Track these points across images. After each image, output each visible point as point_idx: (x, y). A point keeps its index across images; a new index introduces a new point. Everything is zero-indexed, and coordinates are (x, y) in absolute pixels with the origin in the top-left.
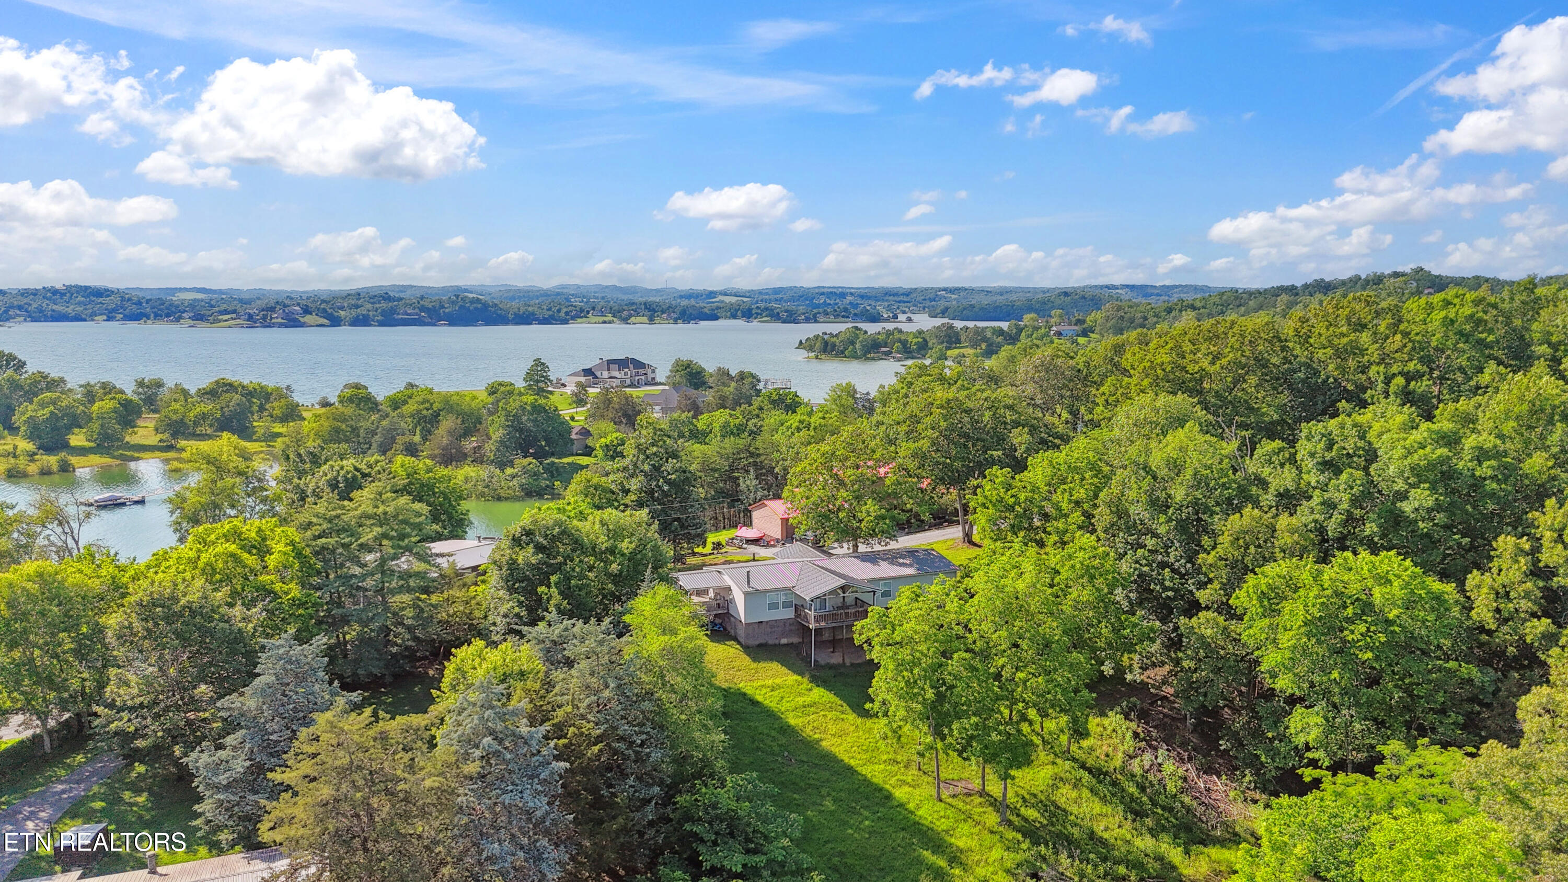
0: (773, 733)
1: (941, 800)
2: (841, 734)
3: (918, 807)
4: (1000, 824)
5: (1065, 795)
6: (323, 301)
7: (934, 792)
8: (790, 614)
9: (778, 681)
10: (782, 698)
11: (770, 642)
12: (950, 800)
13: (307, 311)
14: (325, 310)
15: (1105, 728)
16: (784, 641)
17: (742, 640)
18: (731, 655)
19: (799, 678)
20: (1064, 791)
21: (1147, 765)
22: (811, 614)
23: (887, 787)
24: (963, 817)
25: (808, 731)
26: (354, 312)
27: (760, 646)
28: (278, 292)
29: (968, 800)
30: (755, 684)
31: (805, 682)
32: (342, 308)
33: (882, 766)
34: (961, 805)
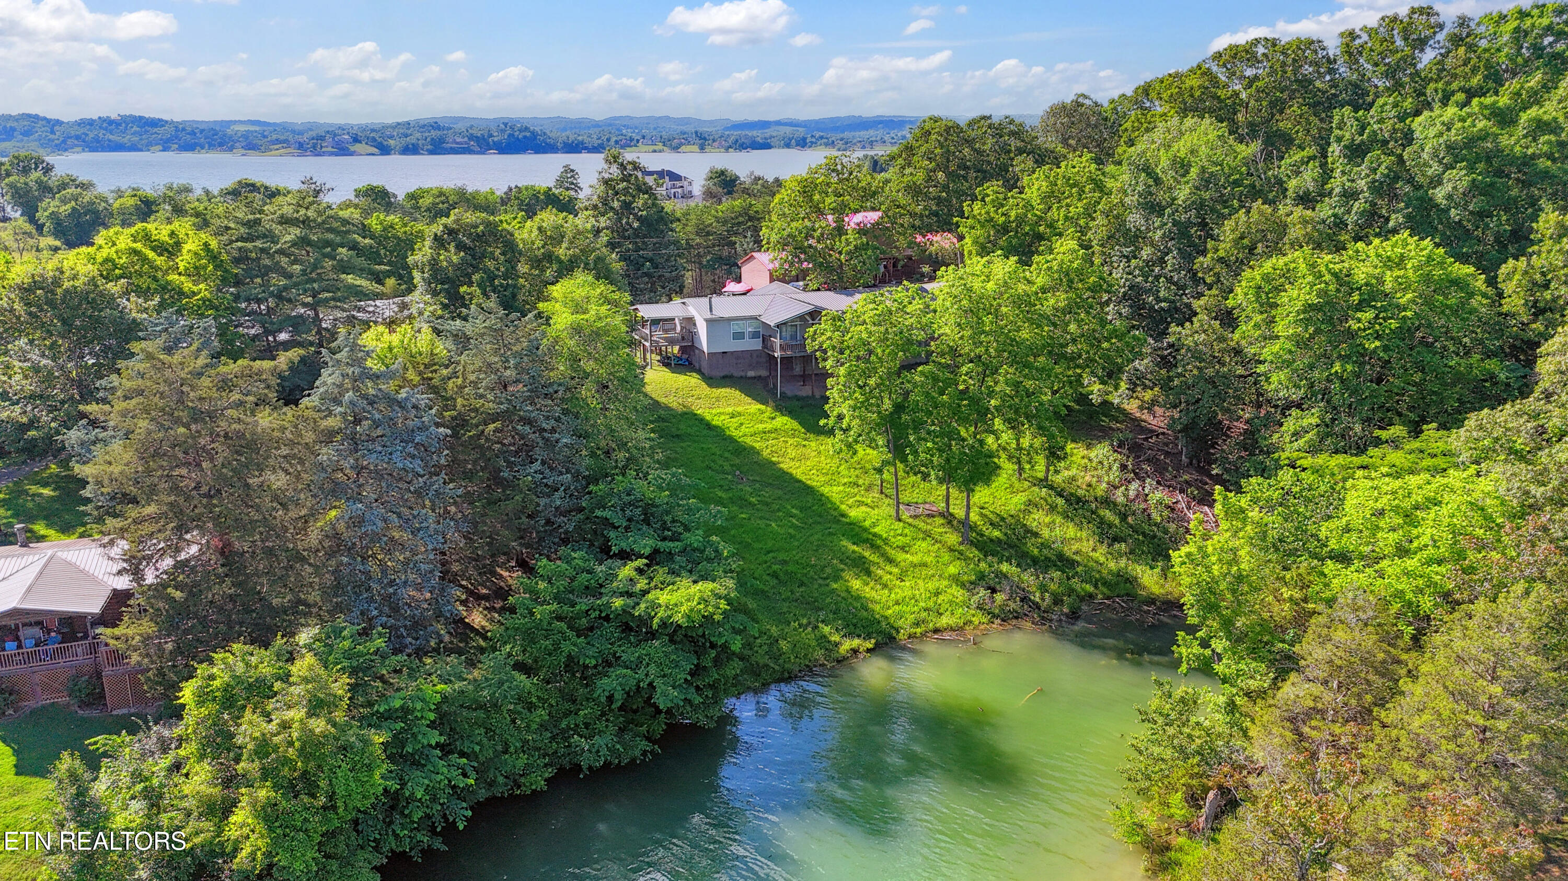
0: (727, 455)
1: (900, 520)
2: (803, 458)
3: (874, 525)
4: (961, 543)
5: (1038, 519)
6: (373, 130)
7: (893, 513)
8: (757, 345)
9: (739, 409)
10: (742, 424)
11: (735, 374)
12: (910, 520)
13: (356, 140)
14: (374, 139)
15: (1090, 460)
16: (751, 374)
17: (705, 371)
18: (692, 384)
19: (763, 407)
20: (1036, 517)
21: (1132, 494)
22: (777, 341)
23: (843, 507)
24: (921, 536)
25: (765, 453)
26: (404, 141)
27: (724, 377)
28: (331, 125)
29: (929, 521)
30: (714, 411)
31: (768, 411)
32: (391, 137)
33: (841, 488)
34: (922, 525)
